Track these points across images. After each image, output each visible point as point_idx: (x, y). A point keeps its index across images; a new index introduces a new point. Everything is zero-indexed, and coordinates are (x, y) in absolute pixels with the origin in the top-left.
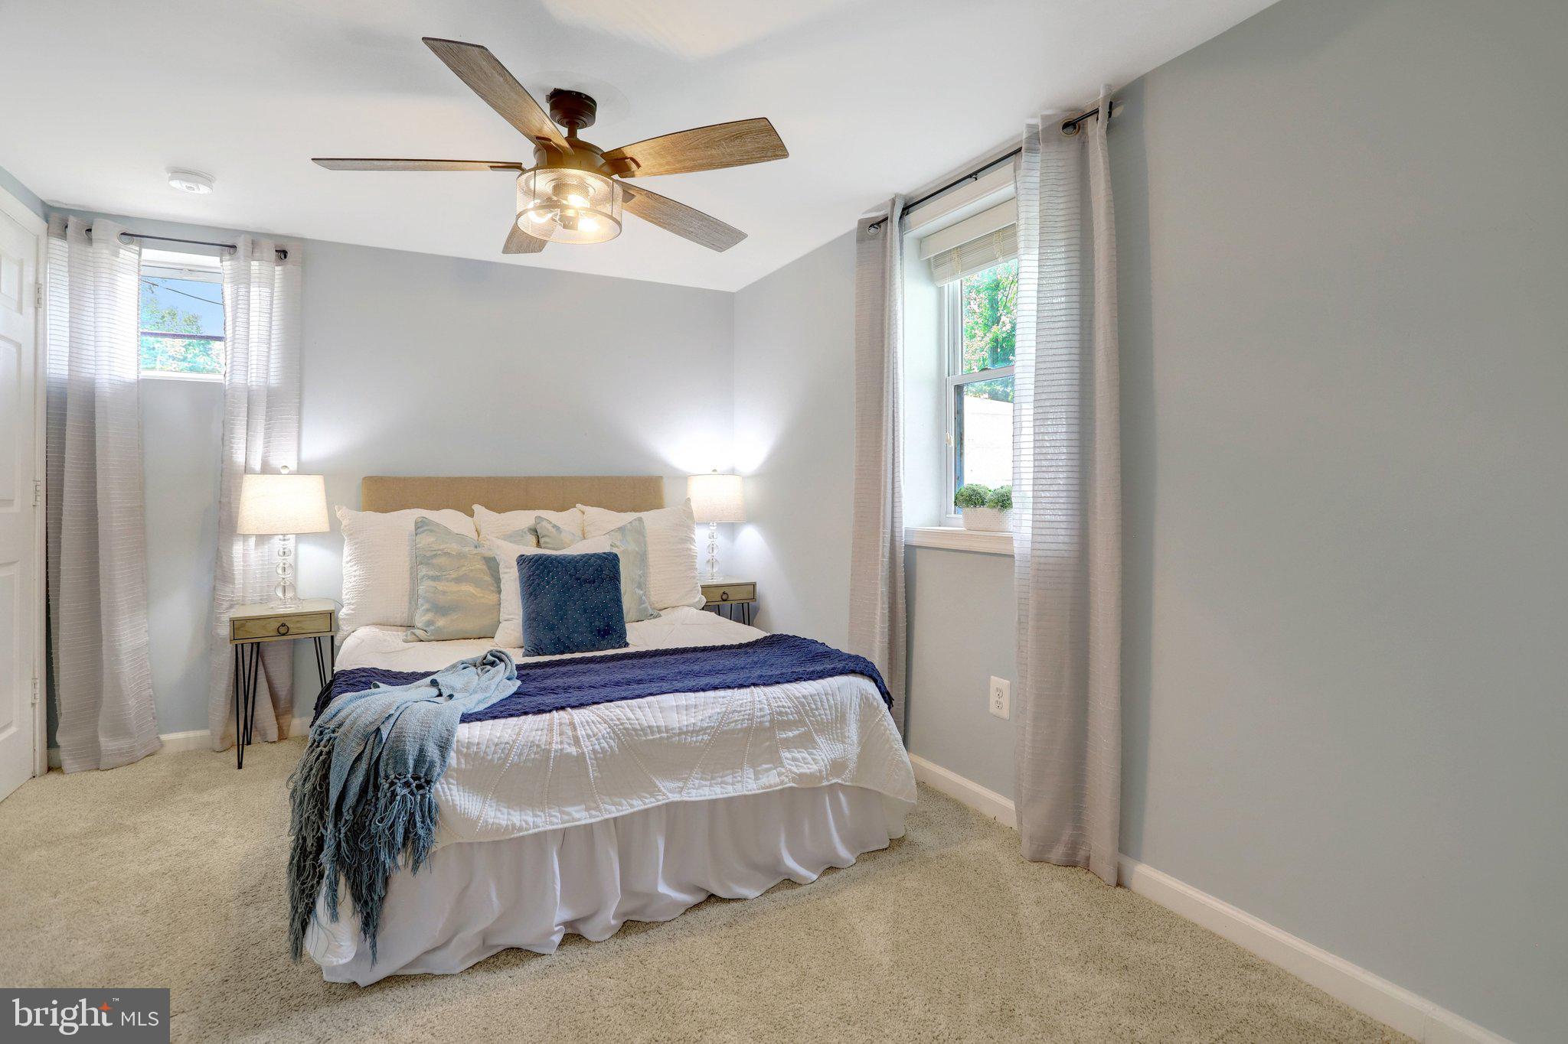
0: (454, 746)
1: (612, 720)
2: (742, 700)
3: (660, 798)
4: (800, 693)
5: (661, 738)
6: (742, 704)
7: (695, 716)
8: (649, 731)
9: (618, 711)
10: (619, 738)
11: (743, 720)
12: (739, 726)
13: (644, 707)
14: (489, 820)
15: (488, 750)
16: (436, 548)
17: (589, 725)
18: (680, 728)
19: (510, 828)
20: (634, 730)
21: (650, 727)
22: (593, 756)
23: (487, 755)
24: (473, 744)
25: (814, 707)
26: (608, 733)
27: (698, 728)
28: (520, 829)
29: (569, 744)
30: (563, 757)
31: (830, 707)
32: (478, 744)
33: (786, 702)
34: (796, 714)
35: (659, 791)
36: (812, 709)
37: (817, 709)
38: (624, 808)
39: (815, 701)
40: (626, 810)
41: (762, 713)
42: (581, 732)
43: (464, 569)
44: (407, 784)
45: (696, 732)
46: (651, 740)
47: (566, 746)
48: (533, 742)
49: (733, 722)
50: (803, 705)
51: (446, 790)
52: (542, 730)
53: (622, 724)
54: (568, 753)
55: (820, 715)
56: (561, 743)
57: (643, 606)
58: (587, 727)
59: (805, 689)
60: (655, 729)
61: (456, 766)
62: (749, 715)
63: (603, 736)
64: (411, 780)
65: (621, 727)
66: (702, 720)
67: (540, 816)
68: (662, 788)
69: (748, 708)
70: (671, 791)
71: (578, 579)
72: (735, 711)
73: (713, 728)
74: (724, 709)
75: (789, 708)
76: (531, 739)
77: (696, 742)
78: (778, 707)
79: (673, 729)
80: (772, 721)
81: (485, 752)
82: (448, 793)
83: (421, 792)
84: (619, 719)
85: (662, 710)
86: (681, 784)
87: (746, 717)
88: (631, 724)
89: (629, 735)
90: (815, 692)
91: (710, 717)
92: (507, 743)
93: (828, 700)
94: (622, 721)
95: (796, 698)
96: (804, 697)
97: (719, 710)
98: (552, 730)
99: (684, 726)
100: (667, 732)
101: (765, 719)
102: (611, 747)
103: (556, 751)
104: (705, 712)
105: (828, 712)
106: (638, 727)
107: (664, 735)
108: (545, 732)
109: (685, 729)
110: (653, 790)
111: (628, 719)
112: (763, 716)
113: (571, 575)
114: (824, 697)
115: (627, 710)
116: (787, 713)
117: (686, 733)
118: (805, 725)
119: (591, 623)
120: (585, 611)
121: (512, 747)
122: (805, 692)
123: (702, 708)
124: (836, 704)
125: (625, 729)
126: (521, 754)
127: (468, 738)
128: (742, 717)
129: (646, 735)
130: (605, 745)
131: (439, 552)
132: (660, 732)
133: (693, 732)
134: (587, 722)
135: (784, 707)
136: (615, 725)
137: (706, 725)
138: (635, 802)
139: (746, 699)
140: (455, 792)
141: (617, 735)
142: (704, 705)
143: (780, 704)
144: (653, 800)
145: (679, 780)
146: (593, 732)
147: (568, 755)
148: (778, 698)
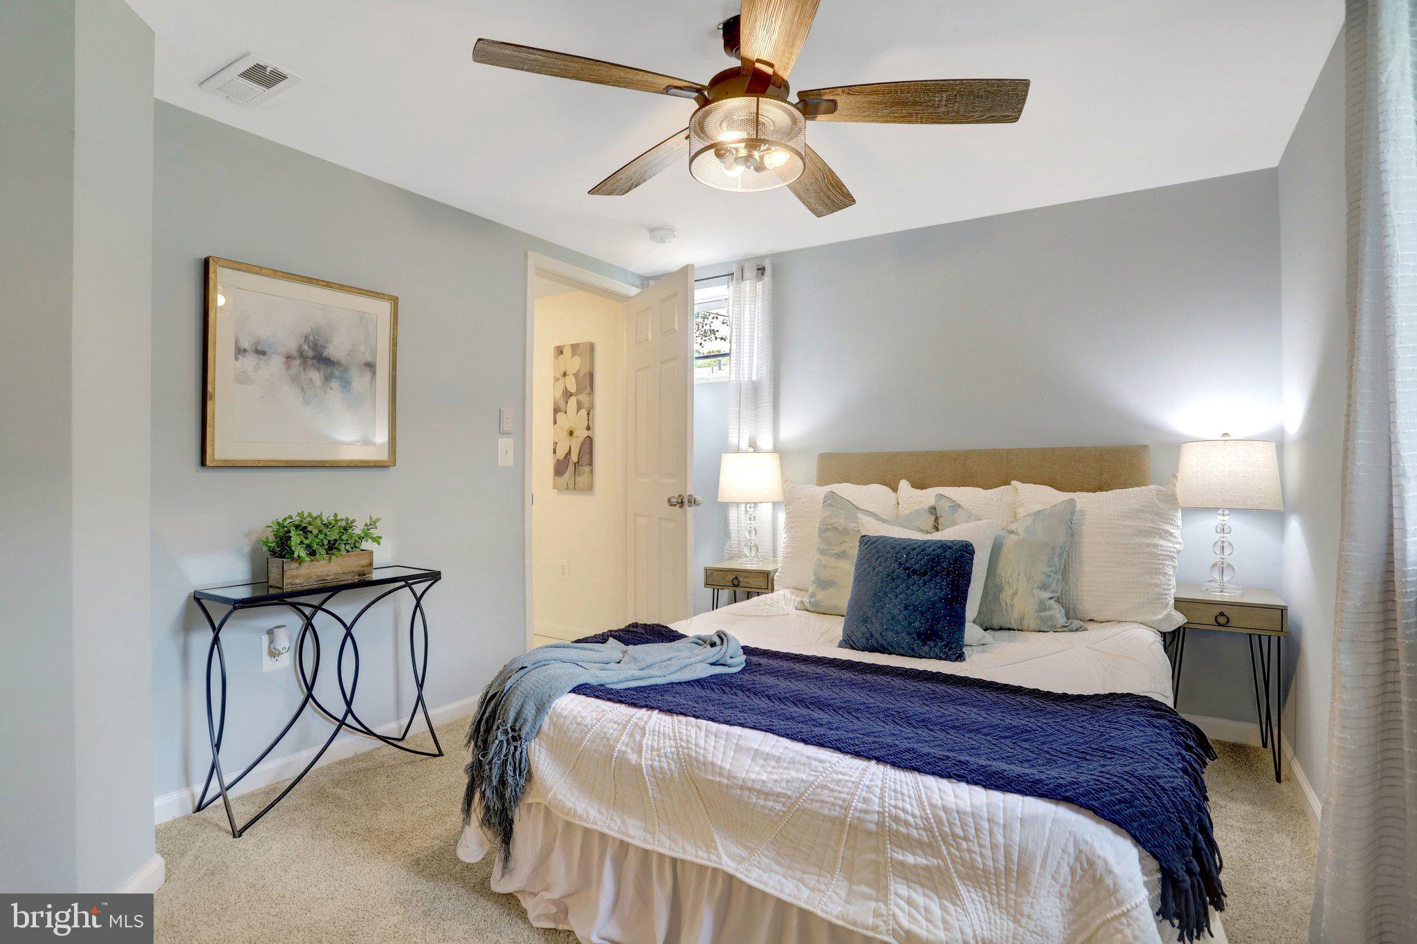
0: (550, 712)
1: (681, 739)
2: (844, 774)
3: (713, 858)
4: (942, 799)
5: (720, 783)
6: (840, 780)
7: (770, 773)
8: (710, 769)
9: (693, 731)
10: (681, 763)
11: (833, 804)
12: (826, 812)
13: (720, 737)
14: (558, 795)
15: (570, 726)
16: (829, 522)
17: (659, 737)
18: (744, 781)
19: (573, 811)
20: (697, 760)
21: (713, 764)
22: (650, 772)
23: (569, 731)
24: (562, 716)
25: (959, 831)
26: (672, 753)
27: (767, 790)
28: (581, 817)
29: (632, 749)
30: (622, 760)
31: (994, 847)
32: (566, 717)
33: (911, 805)
34: (925, 829)
35: (716, 849)
36: (954, 836)
37: (966, 839)
38: (676, 849)
39: (963, 825)
40: (677, 852)
41: (865, 806)
42: (647, 741)
43: (845, 545)
44: (506, 732)
45: (768, 795)
46: (709, 780)
47: (629, 751)
48: (605, 733)
49: (817, 801)
50: (939, 822)
51: (537, 751)
52: (619, 724)
53: (688, 748)
54: (627, 758)
55: (969, 851)
56: (627, 745)
57: (1047, 613)
58: (656, 738)
59: (956, 797)
60: (718, 770)
61: (546, 732)
62: (844, 800)
63: (665, 754)
64: (509, 730)
65: (686, 751)
66: (776, 781)
67: (602, 814)
68: (720, 848)
69: (846, 790)
70: (731, 856)
71: (906, 569)
72: (825, 787)
73: (790, 797)
74: (811, 778)
75: (913, 816)
76: (606, 730)
77: (763, 807)
78: (896, 807)
79: (735, 778)
80: (880, 824)
81: (567, 728)
82: (537, 755)
83: (515, 744)
84: (688, 741)
85: (738, 748)
86: (744, 853)
87: (840, 802)
88: (696, 752)
89: (691, 765)
90: (969, 810)
91: (788, 781)
92: (586, 726)
93: (991, 832)
94: (690, 745)
95: (932, 805)
96: (945, 809)
97: (804, 777)
98: (624, 728)
99: (749, 779)
100: (728, 778)
101: (868, 817)
102: (670, 770)
103: (619, 751)
104: (786, 772)
105: (988, 853)
106: (701, 759)
107: (725, 781)
108: (621, 727)
109: (749, 784)
110: (710, 846)
111: (697, 745)
112: (866, 812)
113: (900, 564)
114: (986, 825)
115: (703, 734)
116: (906, 823)
117: (751, 789)
118: (937, 854)
119: (910, 623)
120: (906, 608)
121: (589, 730)
122: (951, 801)
123: (785, 765)
124: (1006, 846)
125: (689, 755)
126: (593, 742)
127: (562, 709)
128: (832, 800)
129: (706, 771)
130: (666, 766)
131: (830, 527)
132: (721, 775)
133: (759, 792)
134: (659, 732)
135: (904, 810)
136: (681, 746)
137: (780, 790)
138: (689, 848)
139: (851, 776)
140: (543, 757)
141: (680, 759)
142: (789, 763)
143: (900, 804)
144: (706, 855)
145: (745, 847)
146: (658, 745)
147: (628, 761)
148: (902, 794)
